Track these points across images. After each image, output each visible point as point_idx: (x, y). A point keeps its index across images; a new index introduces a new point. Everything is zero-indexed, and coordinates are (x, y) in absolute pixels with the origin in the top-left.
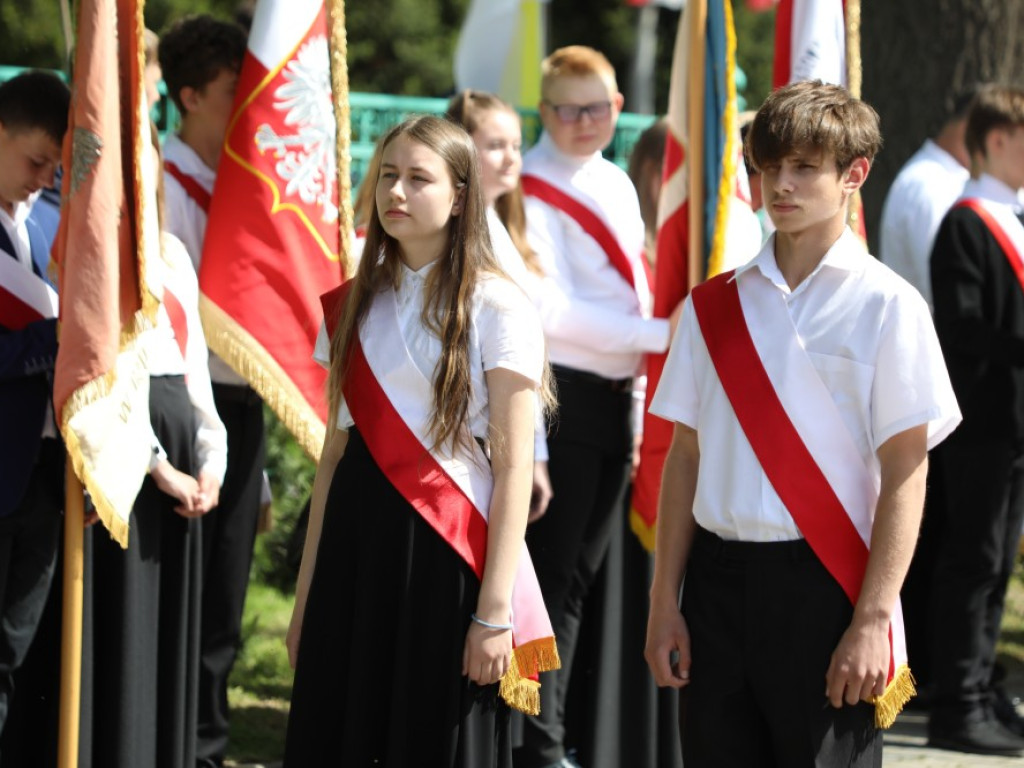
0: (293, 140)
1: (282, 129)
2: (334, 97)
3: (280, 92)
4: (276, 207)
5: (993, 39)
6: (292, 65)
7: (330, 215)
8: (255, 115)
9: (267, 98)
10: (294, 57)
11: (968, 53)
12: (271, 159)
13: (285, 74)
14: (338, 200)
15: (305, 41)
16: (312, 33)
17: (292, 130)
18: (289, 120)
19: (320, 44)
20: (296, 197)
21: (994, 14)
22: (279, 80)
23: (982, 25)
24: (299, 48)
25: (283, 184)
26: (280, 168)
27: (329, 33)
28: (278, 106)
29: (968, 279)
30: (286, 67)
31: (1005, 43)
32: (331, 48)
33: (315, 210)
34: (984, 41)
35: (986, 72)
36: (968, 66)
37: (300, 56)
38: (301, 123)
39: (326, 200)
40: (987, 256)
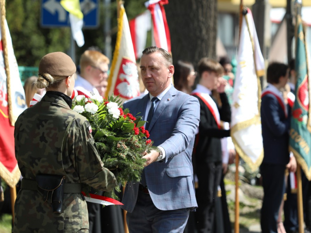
2: (6, 68)
14: (7, 99)
27: (3, 50)
31: (210, 45)
32: (4, 54)
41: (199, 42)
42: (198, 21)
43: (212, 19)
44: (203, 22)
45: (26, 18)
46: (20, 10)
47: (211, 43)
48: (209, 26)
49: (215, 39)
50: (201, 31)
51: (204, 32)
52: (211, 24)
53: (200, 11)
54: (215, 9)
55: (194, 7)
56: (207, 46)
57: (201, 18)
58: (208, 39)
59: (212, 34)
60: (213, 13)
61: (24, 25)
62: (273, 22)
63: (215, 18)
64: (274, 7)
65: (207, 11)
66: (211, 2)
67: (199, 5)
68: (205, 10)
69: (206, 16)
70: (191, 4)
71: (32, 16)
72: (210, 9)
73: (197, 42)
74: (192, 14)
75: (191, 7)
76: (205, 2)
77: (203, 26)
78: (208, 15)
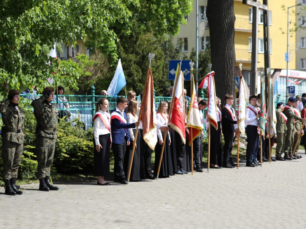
0: (180, 106)
1: (180, 105)
3: (179, 101)
4: (180, 113)
5: (231, 88)
7: (184, 114)
8: (177, 104)
9: (178, 102)
11: (228, 89)
12: (179, 108)
14: (184, 113)
18: (180, 104)
20: (181, 112)
23: (230, 86)
25: (180, 111)
26: (180, 109)
27: (183, 95)
29: (226, 115)
30: (180, 98)
32: (183, 96)
33: (182, 114)
35: (230, 92)
36: (228, 91)
39: (183, 113)
40: (228, 112)
41: (228, 87)
42: (228, 79)
43: (234, 78)
44: (230, 79)
45: (163, 75)
46: (161, 72)
50: (229, 83)
51: (230, 83)
52: (233, 80)
53: (229, 75)
55: (226, 73)
56: (232, 88)
57: (229, 78)
58: (232, 85)
61: (162, 78)
65: (231, 75)
66: (233, 72)
67: (228, 73)
68: (230, 75)
69: (231, 77)
70: (225, 72)
71: (166, 74)
72: (233, 74)
73: (227, 87)
74: (226, 76)
75: (225, 74)
76: (230, 72)
77: (230, 81)
78: (232, 76)
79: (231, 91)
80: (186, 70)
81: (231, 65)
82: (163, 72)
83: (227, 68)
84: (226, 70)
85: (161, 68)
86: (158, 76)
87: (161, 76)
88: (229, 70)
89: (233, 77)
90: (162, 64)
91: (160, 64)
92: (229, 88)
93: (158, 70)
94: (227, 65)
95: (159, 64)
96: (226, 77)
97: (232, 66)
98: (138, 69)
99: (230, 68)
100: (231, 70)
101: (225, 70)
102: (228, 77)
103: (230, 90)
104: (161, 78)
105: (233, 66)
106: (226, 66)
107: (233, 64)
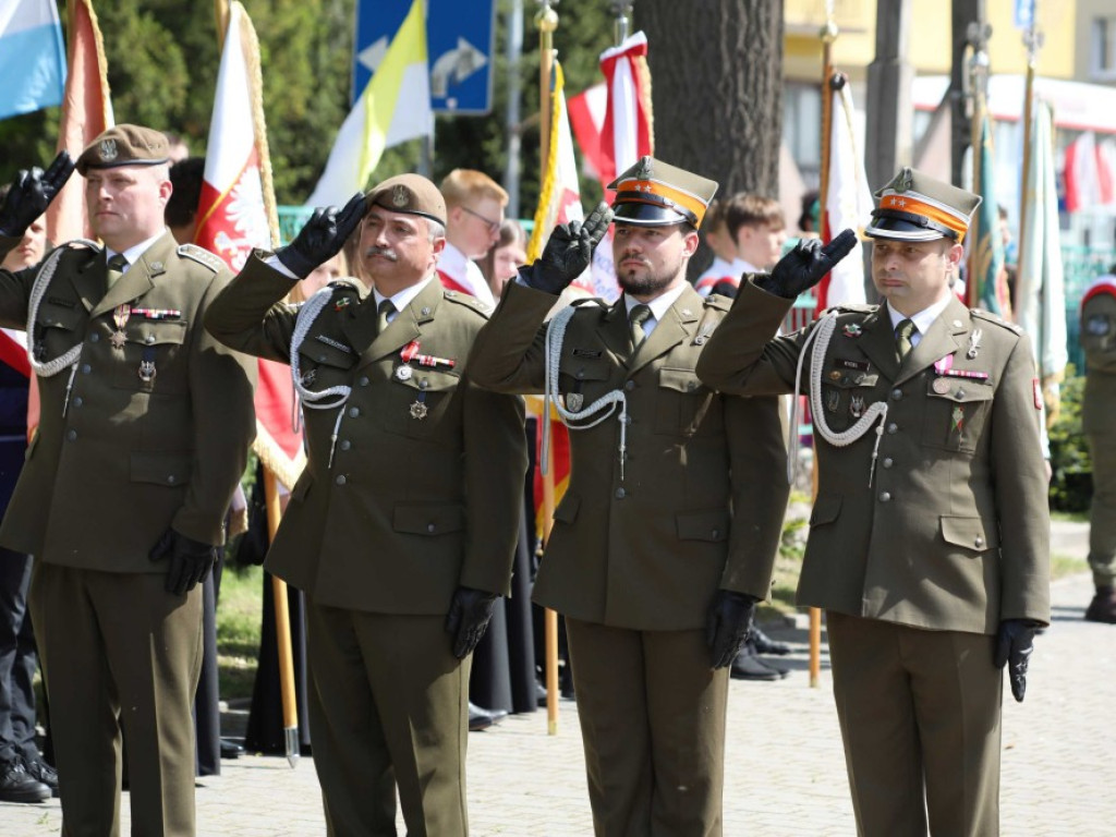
0: (242, 242)
2: (267, 210)
6: (237, 188)
8: (213, 226)
9: (220, 213)
10: (238, 182)
11: (736, 171)
12: (226, 255)
13: (232, 194)
15: (245, 170)
16: (248, 164)
17: (241, 235)
18: (238, 228)
19: (254, 172)
21: (754, 142)
22: (229, 199)
23: (745, 150)
24: (241, 175)
28: (229, 218)
30: (233, 190)
31: (762, 162)
34: (747, 160)
35: (749, 183)
37: (242, 180)
38: (247, 230)
41: (737, 155)
42: (736, 102)
43: (770, 97)
44: (746, 106)
45: (316, 89)
46: (304, 68)
47: (767, 158)
48: (761, 116)
49: (775, 146)
50: (741, 127)
51: (749, 130)
52: (768, 111)
53: (741, 76)
54: (778, 75)
55: (727, 67)
56: (756, 163)
57: (741, 94)
58: (760, 142)
59: (768, 135)
60: (771, 82)
61: (309, 105)
62: (918, 110)
63: (777, 95)
64: (921, 73)
65: (756, 79)
66: (768, 57)
67: (739, 63)
68: (752, 77)
69: (755, 89)
70: (719, 58)
71: (331, 82)
72: (766, 74)
73: (731, 155)
74: (721, 85)
75: (719, 69)
76: (751, 57)
77: (746, 115)
78: (760, 87)
79: (754, 179)
80: (463, 45)
81: (757, 15)
82: (315, 70)
83: (733, 31)
84: (723, 47)
85: (301, 44)
86: (284, 96)
87: (299, 95)
88: (740, 45)
89: (765, 91)
90: (309, 22)
91: (299, 23)
92: (742, 159)
93: (283, 57)
94: (734, 14)
95: (287, 21)
96: (726, 87)
97: (763, 18)
98: (164, 48)
99: (753, 28)
100: (757, 45)
101: (718, 45)
102: (736, 90)
103: (749, 174)
104: (300, 109)
105: (768, 21)
106: (726, 16)
107: (768, 8)
